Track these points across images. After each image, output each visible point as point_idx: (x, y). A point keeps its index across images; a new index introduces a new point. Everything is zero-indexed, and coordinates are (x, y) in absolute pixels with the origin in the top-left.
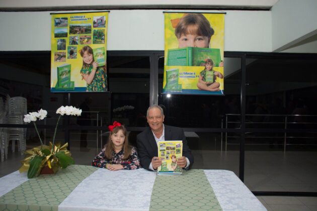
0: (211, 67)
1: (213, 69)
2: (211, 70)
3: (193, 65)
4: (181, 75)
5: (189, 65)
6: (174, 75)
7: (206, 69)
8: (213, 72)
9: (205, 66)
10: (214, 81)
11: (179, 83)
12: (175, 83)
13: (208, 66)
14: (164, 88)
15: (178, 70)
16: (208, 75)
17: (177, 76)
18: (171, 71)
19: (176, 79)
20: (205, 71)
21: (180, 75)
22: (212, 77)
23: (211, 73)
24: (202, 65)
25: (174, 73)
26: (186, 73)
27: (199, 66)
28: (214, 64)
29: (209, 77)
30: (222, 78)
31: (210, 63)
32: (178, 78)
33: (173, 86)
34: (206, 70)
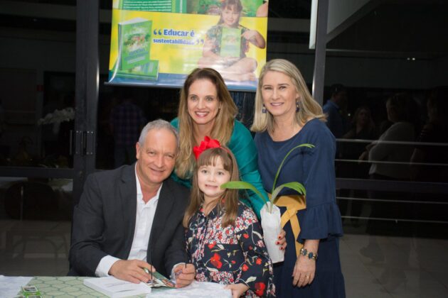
0: (235, 17)
1: (240, 23)
2: (236, 25)
3: (189, 10)
4: (158, 37)
5: (178, 11)
6: (138, 35)
7: (221, 21)
8: (239, 31)
9: (220, 14)
10: (243, 56)
11: (151, 59)
12: (142, 58)
13: (229, 15)
14: (111, 68)
15: (151, 22)
16: (226, 39)
17: (147, 37)
18: (132, 25)
19: (144, 46)
20: (220, 28)
21: (154, 37)
22: (238, 44)
23: (236, 33)
24: (212, 12)
25: (140, 31)
26: (172, 33)
27: (205, 13)
28: (244, 8)
29: (229, 43)
30: (262, 47)
31: (232, 7)
32: (149, 45)
33: (136, 65)
34: (223, 25)
